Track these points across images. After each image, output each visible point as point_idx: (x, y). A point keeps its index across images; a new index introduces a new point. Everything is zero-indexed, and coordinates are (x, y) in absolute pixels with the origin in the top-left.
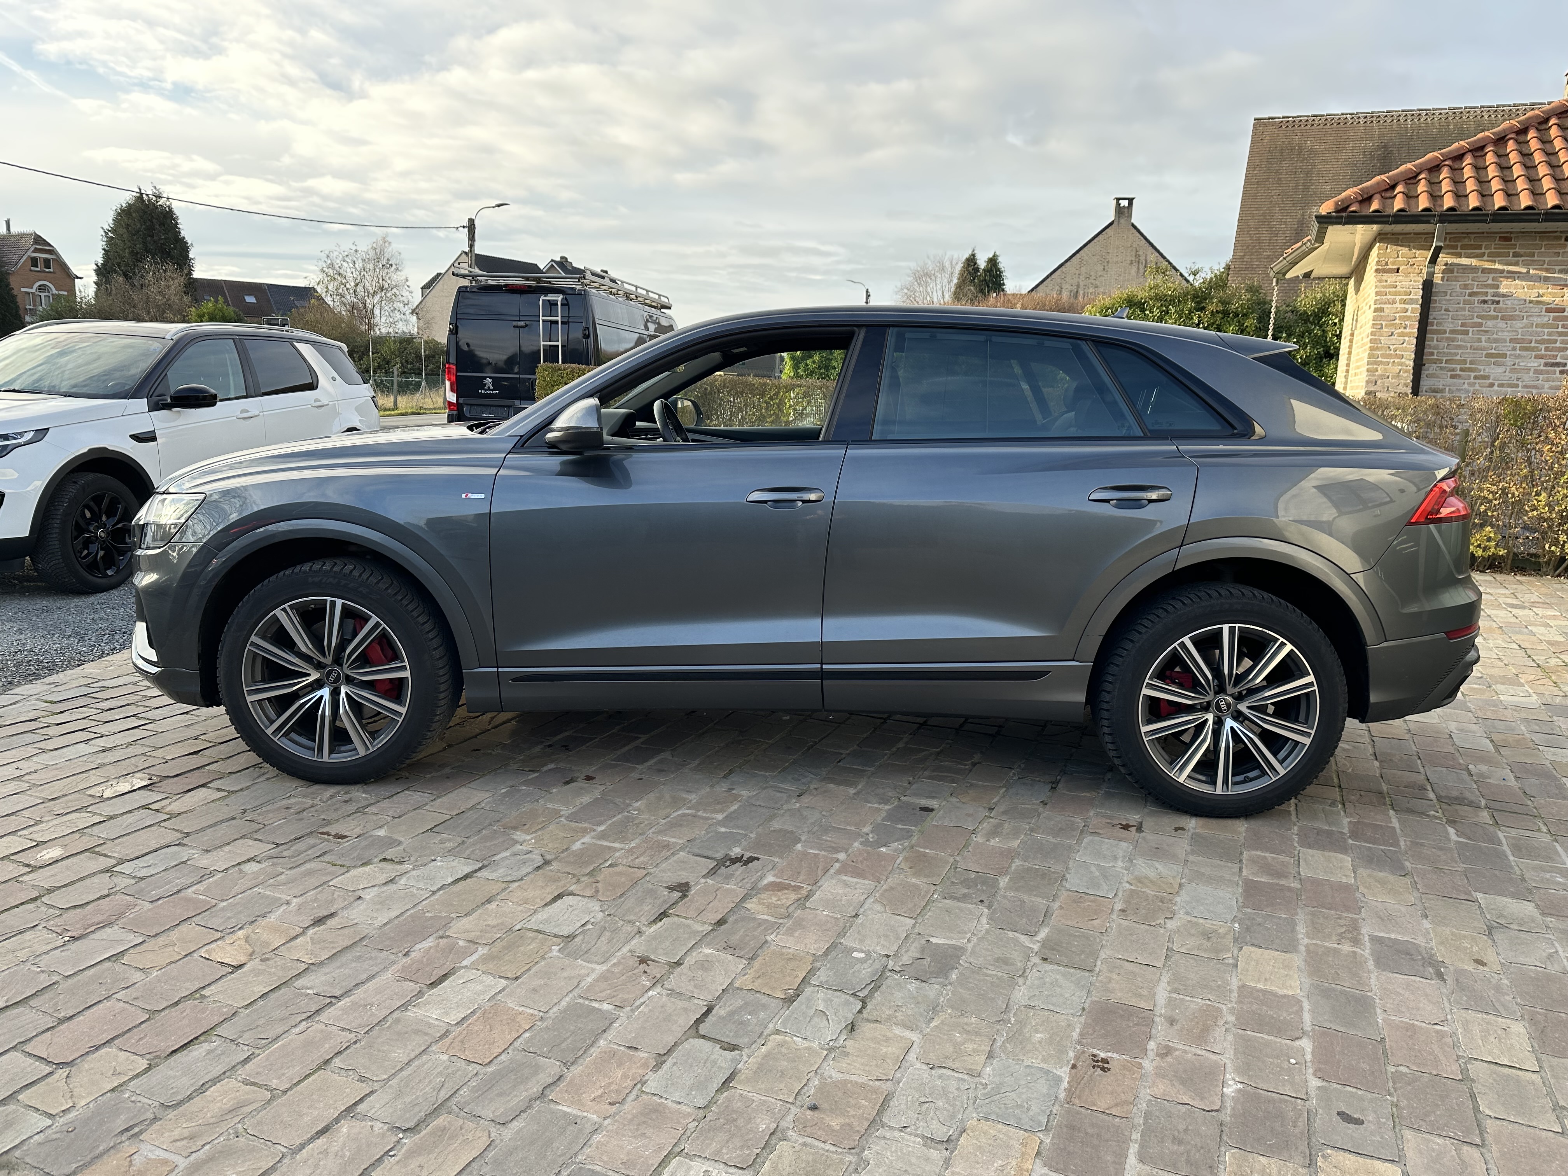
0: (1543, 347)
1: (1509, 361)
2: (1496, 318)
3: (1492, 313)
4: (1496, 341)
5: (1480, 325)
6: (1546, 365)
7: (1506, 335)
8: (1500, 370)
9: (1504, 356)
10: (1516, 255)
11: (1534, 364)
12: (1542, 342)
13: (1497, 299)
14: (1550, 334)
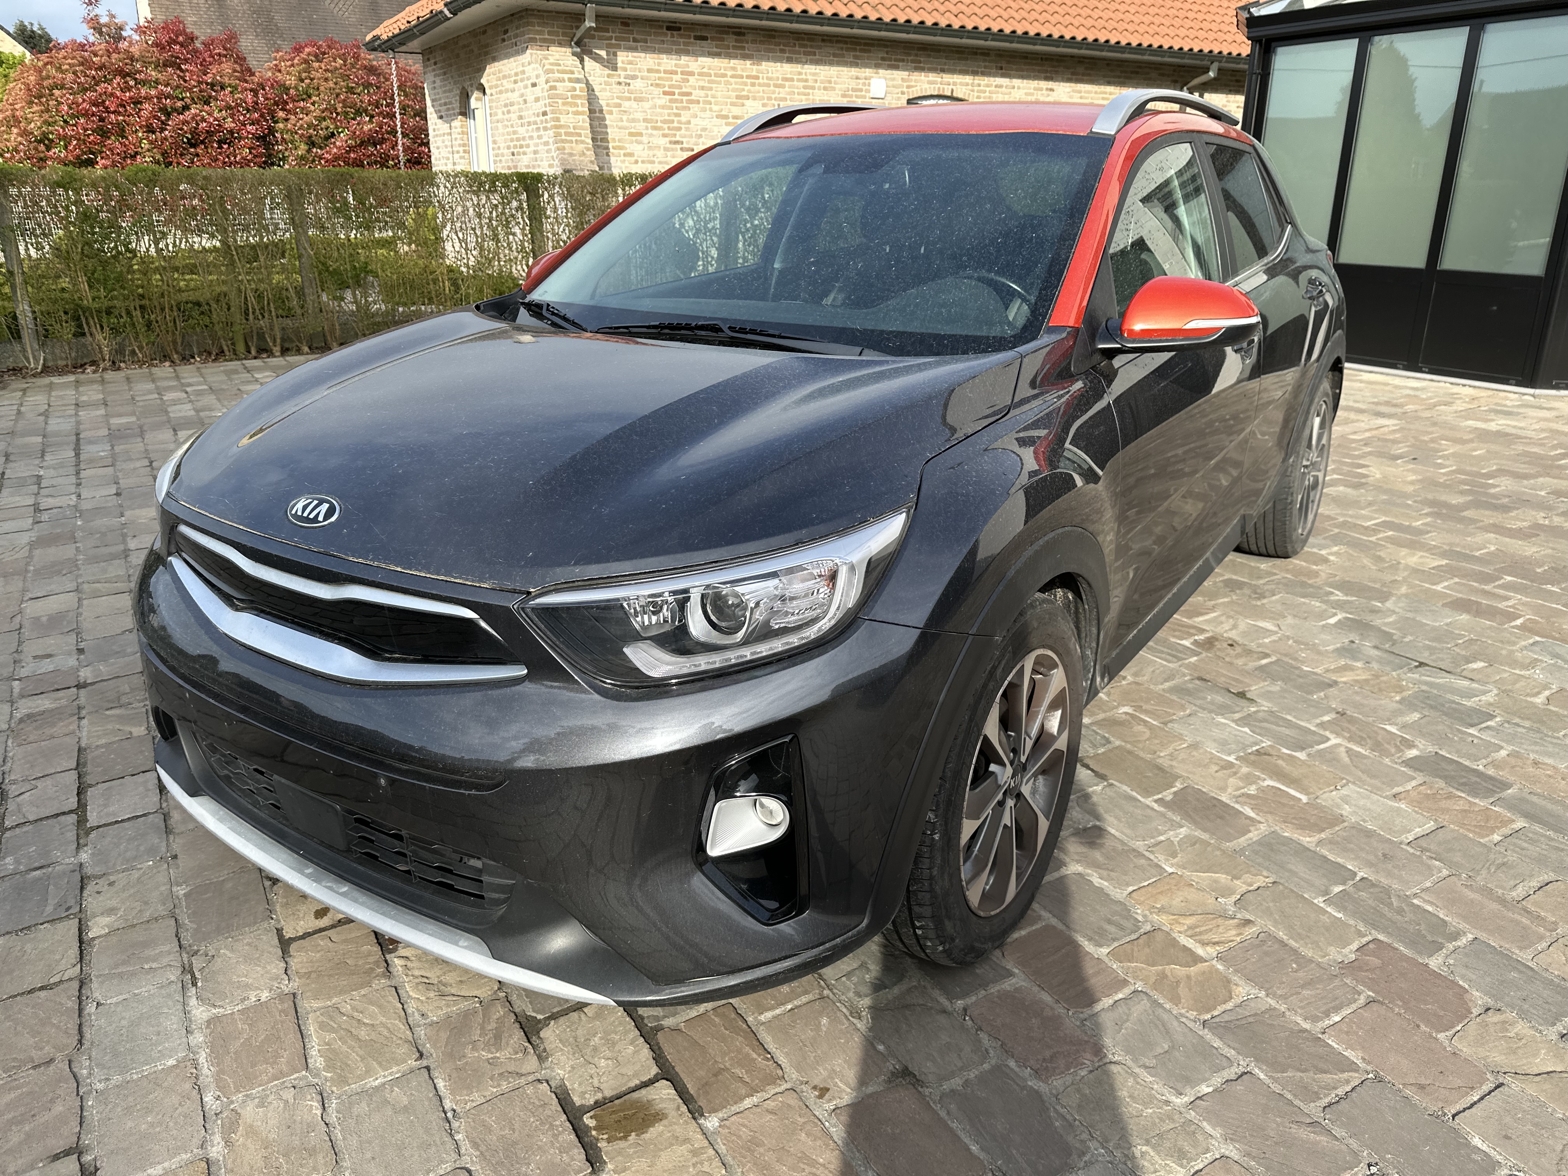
0: (666, 126)
1: (645, 139)
2: (629, 99)
3: (626, 94)
4: (634, 120)
5: (619, 105)
6: (671, 142)
7: (639, 116)
8: (641, 147)
9: (641, 134)
10: (635, 40)
11: (663, 142)
12: (664, 122)
13: (628, 81)
14: (669, 115)
